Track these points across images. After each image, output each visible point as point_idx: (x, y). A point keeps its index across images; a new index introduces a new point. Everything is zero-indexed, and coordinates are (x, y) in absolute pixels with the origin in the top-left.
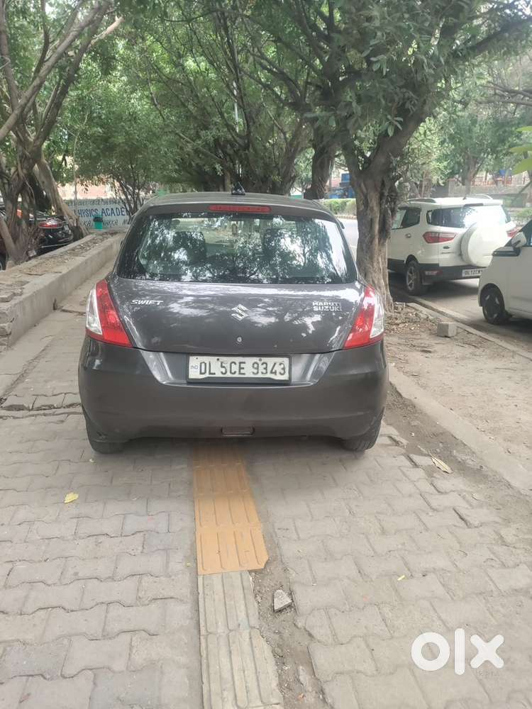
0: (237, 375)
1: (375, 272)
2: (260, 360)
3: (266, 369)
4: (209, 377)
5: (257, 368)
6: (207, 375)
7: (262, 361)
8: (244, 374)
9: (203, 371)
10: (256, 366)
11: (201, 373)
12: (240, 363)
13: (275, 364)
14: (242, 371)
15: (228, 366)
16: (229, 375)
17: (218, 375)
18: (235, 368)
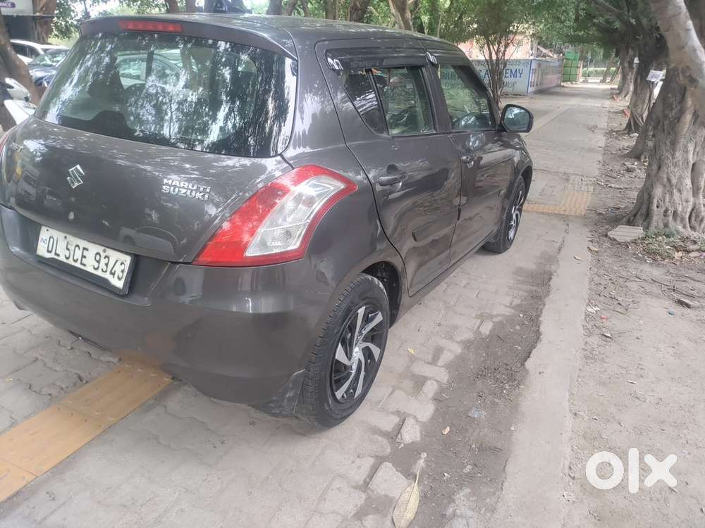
0: (78, 265)
1: (675, 165)
2: (105, 251)
3: (107, 265)
4: (53, 258)
5: (98, 262)
6: (52, 255)
7: (106, 254)
8: (85, 265)
9: (50, 249)
10: (98, 257)
11: (48, 251)
12: (84, 249)
13: (117, 261)
14: (84, 261)
15: (72, 248)
16: (71, 262)
17: (62, 258)
18: (78, 254)
